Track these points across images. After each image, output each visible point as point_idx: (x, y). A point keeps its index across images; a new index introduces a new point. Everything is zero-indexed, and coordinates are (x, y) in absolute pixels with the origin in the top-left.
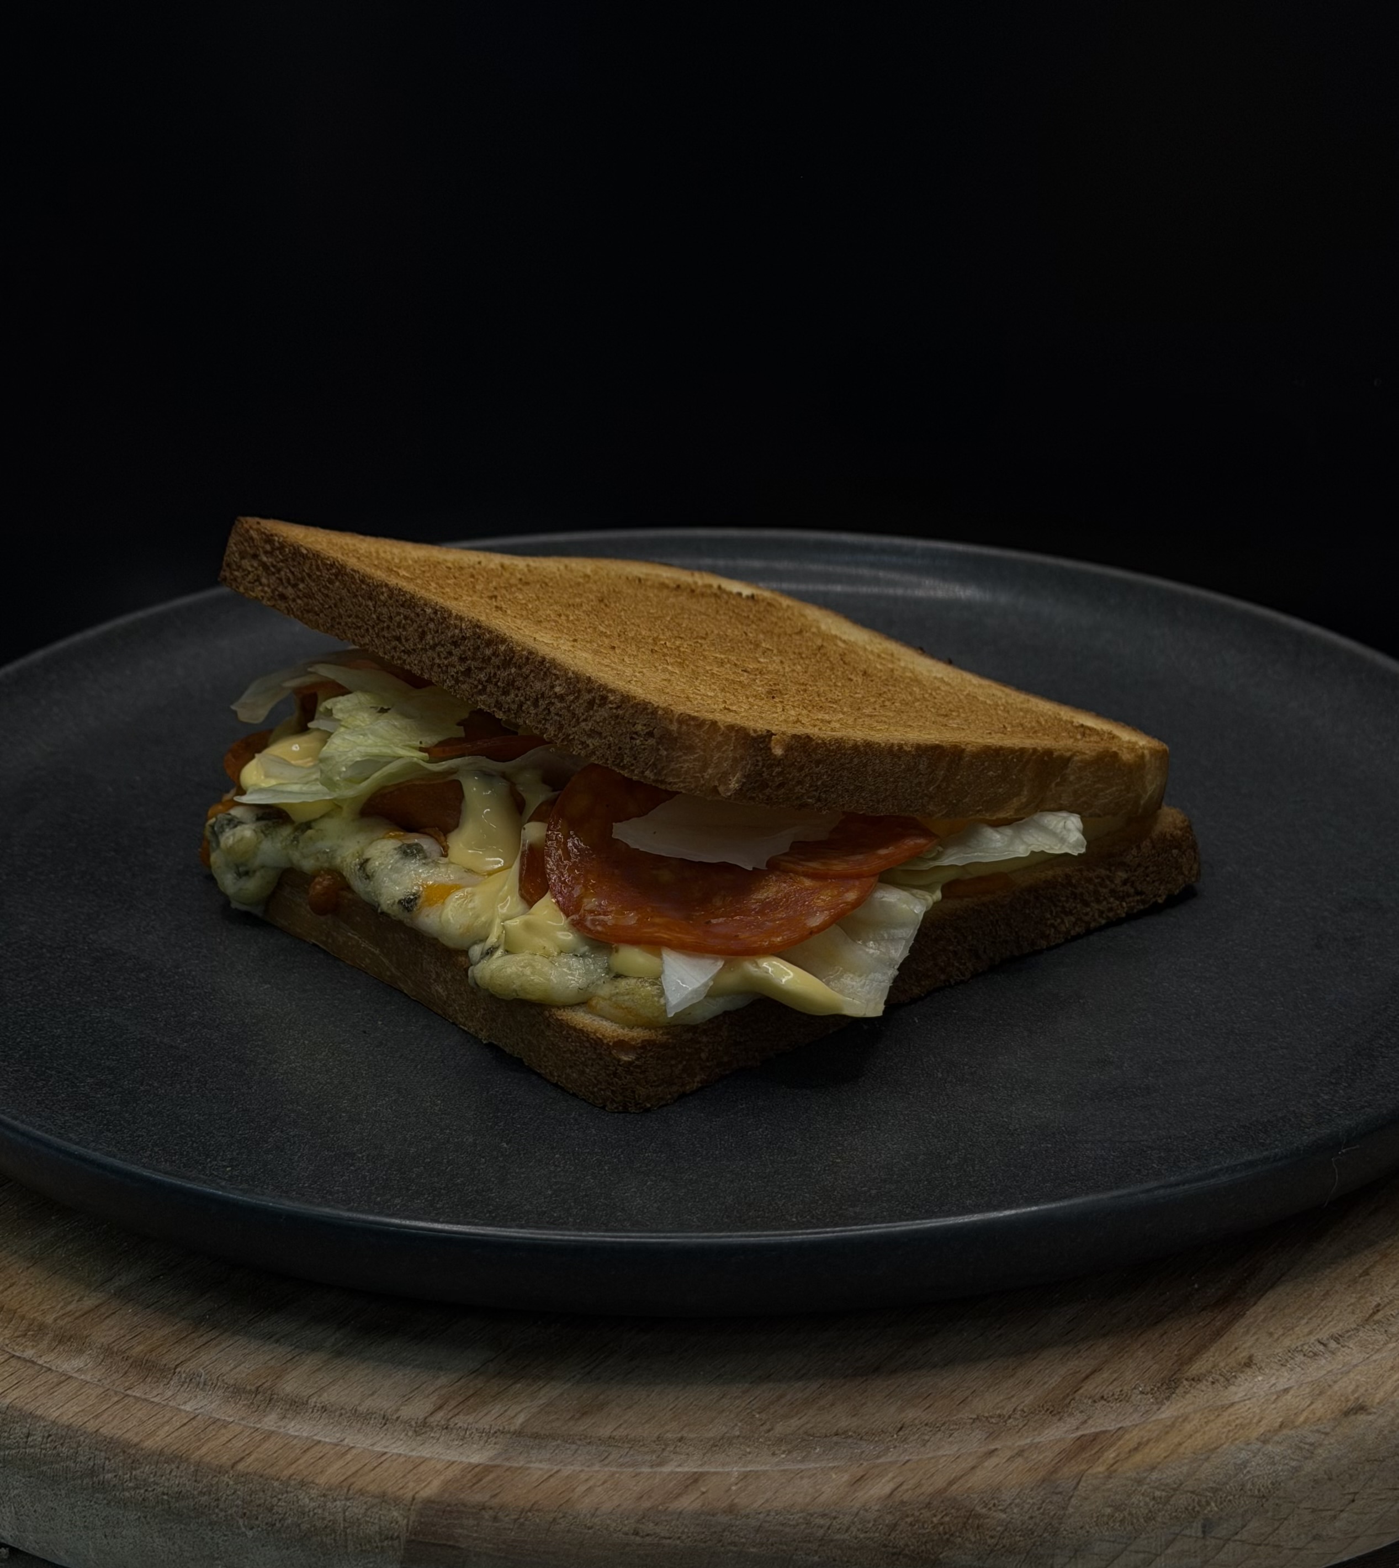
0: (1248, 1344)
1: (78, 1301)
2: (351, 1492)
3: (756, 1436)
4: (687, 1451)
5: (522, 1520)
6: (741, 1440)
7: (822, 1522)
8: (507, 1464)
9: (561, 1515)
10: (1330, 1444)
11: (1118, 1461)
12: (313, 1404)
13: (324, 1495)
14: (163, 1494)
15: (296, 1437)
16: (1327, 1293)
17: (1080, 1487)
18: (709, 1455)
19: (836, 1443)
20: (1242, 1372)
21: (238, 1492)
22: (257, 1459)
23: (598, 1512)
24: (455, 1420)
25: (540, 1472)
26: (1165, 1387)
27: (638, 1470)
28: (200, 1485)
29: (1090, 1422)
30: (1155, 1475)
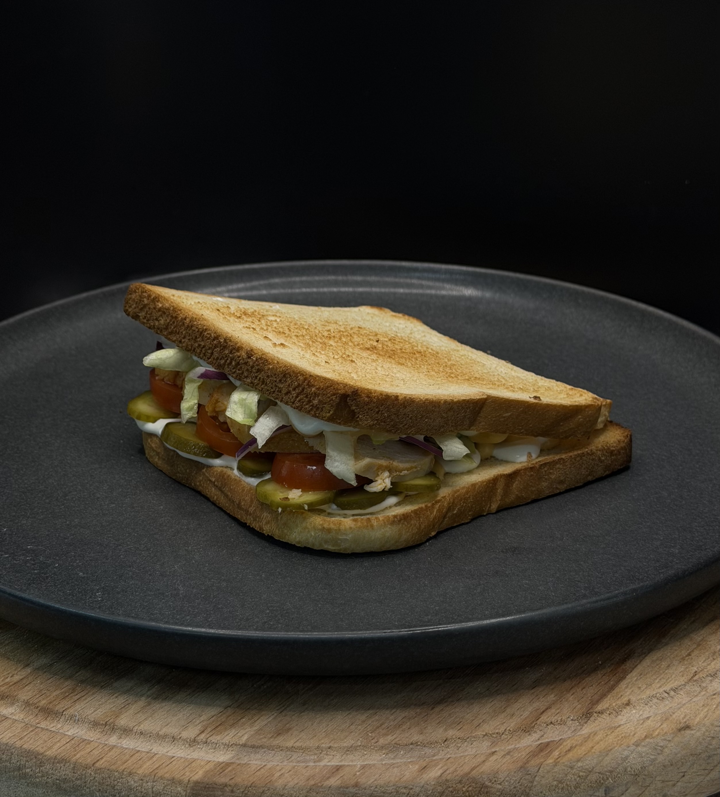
0: (628, 693)
1: (11, 677)
2: (156, 777)
3: (370, 745)
4: (333, 754)
5: (246, 792)
6: (361, 747)
7: (405, 791)
8: (238, 762)
9: (267, 789)
10: (672, 746)
11: (560, 757)
12: (135, 731)
13: (142, 780)
14: (57, 780)
15: (126, 748)
16: (669, 666)
17: (540, 771)
18: (345, 756)
19: (412, 749)
20: (625, 708)
21: (97, 779)
22: (106, 761)
23: (286, 787)
24: (211, 738)
25: (256, 766)
26: (584, 717)
27: (308, 764)
28: (76, 775)
29: (545, 736)
30: (580, 764)
